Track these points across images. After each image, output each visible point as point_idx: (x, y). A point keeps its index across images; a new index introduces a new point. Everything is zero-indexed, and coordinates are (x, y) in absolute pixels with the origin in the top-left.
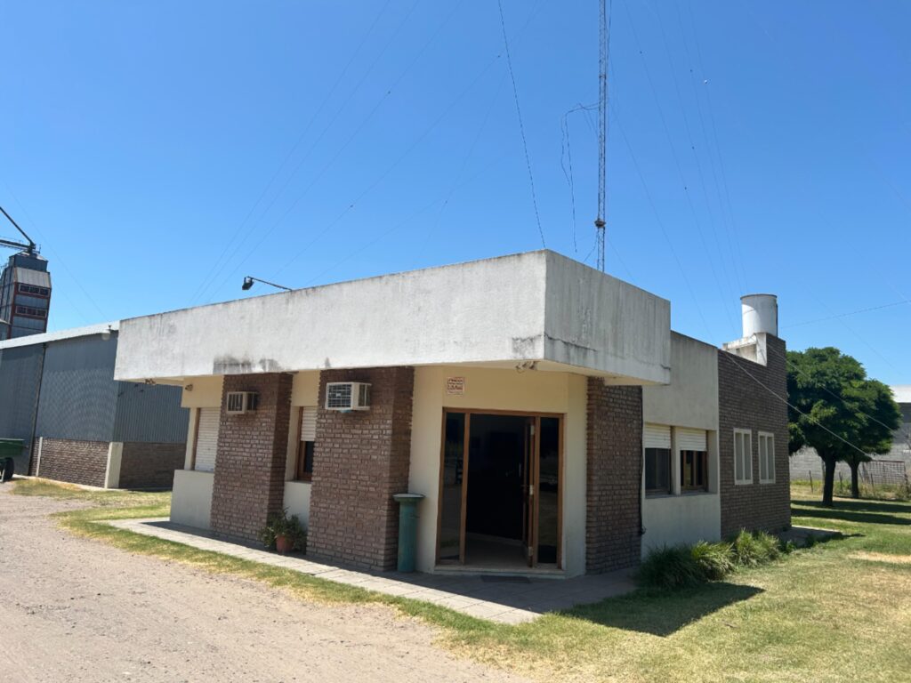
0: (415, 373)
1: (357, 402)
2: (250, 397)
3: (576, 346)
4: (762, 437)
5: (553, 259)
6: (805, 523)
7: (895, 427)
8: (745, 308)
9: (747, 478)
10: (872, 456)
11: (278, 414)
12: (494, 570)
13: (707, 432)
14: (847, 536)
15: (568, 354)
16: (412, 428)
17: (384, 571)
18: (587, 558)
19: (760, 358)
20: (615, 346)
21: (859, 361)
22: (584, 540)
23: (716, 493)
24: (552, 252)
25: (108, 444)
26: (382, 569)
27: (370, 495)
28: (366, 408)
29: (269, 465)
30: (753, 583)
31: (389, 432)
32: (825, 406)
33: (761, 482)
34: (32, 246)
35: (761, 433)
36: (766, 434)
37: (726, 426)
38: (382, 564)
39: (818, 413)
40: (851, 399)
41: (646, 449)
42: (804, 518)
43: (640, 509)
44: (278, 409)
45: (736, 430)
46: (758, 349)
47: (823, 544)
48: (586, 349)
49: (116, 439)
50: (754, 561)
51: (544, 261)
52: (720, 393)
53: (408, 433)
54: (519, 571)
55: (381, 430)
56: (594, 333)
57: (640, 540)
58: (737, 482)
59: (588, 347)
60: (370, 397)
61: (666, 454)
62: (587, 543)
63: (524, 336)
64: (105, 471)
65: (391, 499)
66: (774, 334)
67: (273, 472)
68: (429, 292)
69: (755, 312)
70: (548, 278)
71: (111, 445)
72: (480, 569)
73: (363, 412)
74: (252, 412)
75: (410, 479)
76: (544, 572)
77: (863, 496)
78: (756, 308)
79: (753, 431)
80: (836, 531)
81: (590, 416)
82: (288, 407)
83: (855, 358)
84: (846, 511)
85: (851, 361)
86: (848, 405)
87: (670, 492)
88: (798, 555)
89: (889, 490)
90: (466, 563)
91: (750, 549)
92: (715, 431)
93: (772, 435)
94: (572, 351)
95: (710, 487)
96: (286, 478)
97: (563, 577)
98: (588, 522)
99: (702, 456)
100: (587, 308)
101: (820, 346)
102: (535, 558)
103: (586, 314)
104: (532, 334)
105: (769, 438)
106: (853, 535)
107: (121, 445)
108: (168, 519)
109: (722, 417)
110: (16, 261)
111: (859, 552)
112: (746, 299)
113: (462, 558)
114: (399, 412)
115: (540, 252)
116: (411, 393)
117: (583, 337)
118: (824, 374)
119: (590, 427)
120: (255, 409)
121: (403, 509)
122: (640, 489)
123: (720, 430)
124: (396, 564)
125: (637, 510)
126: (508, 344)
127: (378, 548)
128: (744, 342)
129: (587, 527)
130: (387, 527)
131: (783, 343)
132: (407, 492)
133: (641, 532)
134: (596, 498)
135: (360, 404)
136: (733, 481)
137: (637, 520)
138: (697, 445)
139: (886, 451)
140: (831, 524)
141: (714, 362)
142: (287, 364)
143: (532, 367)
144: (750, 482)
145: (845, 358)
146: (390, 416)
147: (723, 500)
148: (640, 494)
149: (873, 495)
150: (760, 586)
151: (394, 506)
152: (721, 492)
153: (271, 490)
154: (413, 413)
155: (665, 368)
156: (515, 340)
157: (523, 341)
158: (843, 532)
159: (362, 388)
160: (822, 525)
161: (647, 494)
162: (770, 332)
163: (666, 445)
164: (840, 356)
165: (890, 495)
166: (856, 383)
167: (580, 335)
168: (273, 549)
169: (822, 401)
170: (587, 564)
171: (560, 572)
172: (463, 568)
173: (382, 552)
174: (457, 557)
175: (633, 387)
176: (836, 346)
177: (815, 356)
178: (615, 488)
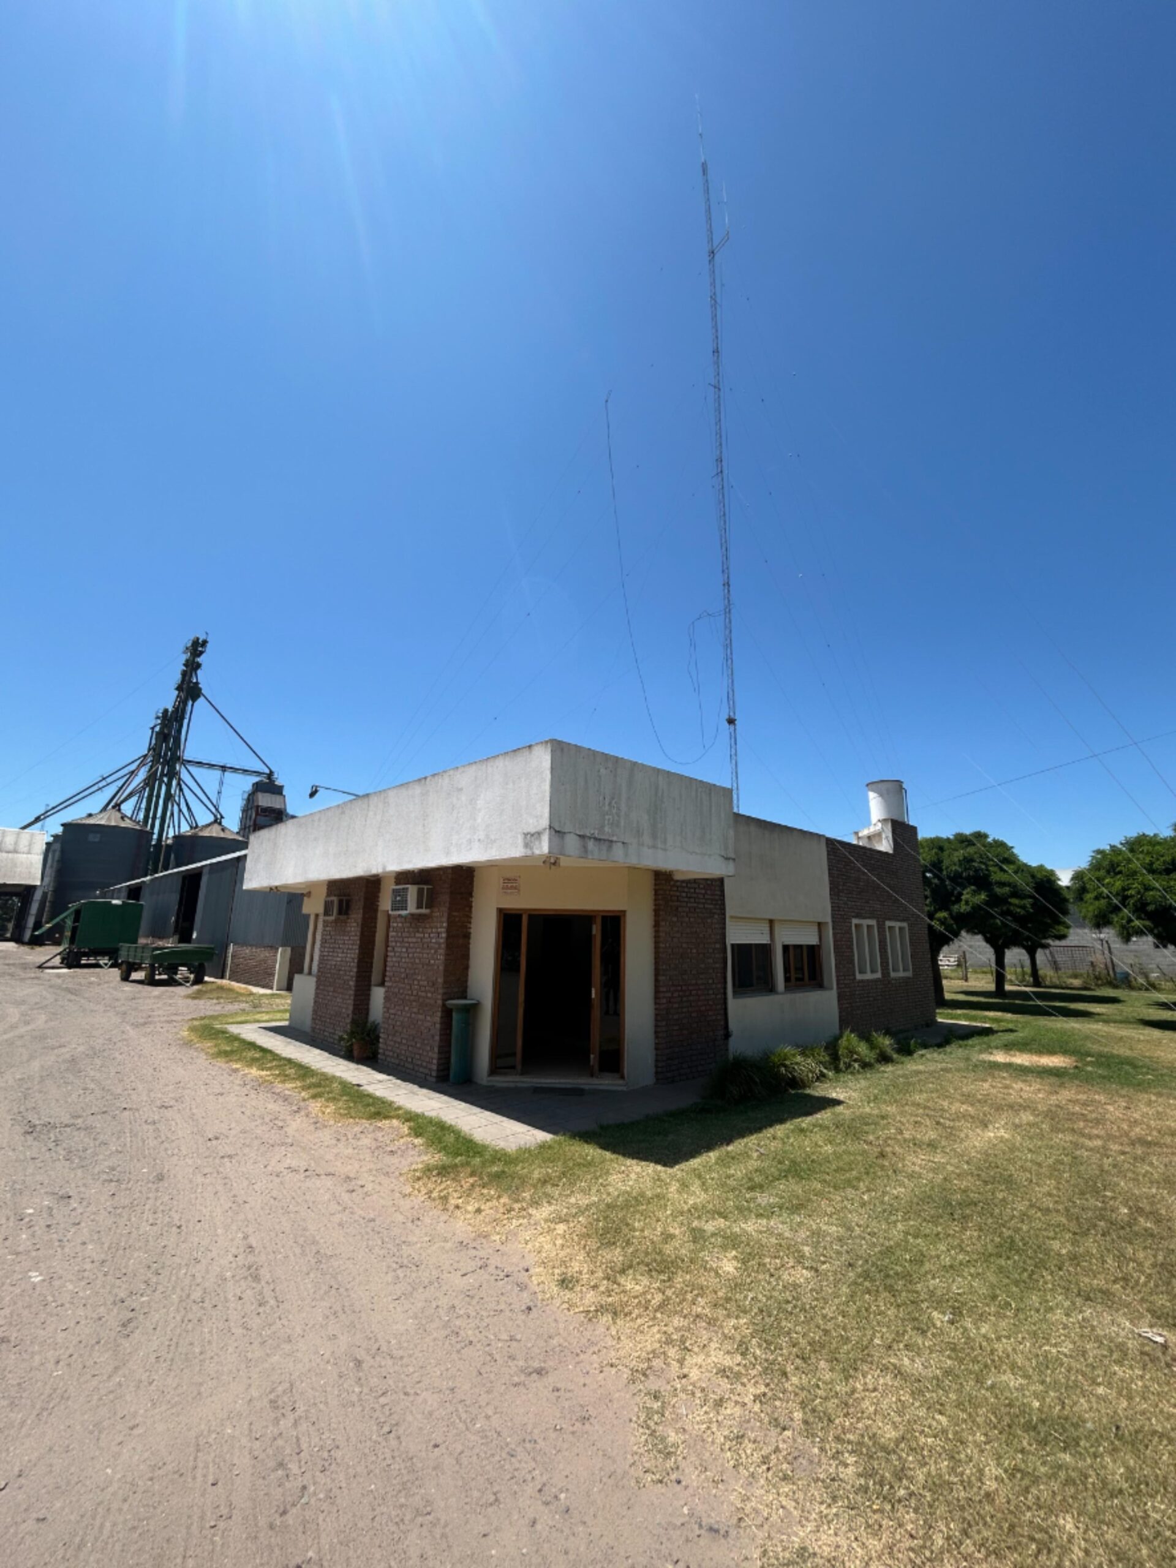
0: (476, 873)
1: (415, 905)
2: (340, 902)
3: (596, 839)
4: (890, 928)
5: (559, 748)
6: (957, 1017)
7: (1065, 912)
8: (872, 795)
9: (873, 971)
10: (1050, 941)
11: (364, 918)
12: (549, 1081)
13: (819, 924)
14: (997, 1032)
15: (585, 847)
16: (472, 931)
17: (437, 1082)
18: (656, 1067)
19: (885, 846)
20: (654, 836)
21: (1010, 844)
22: (653, 1046)
23: (832, 989)
24: (560, 743)
25: (277, 949)
26: (434, 1080)
27: (428, 1001)
28: (424, 911)
29: (355, 970)
30: (834, 1095)
31: (444, 935)
32: (974, 893)
33: (893, 975)
34: (271, 773)
35: (888, 923)
36: (897, 924)
37: (840, 916)
38: (434, 1074)
39: (971, 898)
40: (1002, 884)
41: (733, 945)
42: (959, 1012)
43: (726, 1009)
44: (364, 913)
45: (855, 921)
46: (884, 836)
47: (961, 1042)
48: (611, 841)
49: (283, 945)
50: (856, 1065)
51: (549, 750)
52: (831, 882)
53: (467, 936)
54: (576, 1081)
55: (438, 933)
56: (622, 823)
57: (727, 1045)
58: (859, 977)
59: (615, 839)
60: (428, 900)
61: (765, 950)
62: (656, 1049)
63: (533, 831)
64: (273, 975)
65: (444, 1005)
66: (900, 820)
67: (358, 977)
68: (461, 789)
69: (880, 799)
70: (553, 769)
71: (280, 950)
72: (535, 1080)
73: (420, 915)
74: (343, 917)
75: (469, 983)
76: (606, 1082)
77: (1048, 983)
78: (881, 795)
79: (878, 922)
80: (987, 1025)
81: (656, 912)
82: (376, 910)
83: (1005, 841)
84: (1017, 1002)
85: (1000, 845)
86: (998, 891)
87: (769, 988)
88: (922, 1056)
89: (1076, 976)
90: (522, 1074)
91: (852, 1052)
92: (826, 923)
93: (905, 925)
94: (591, 844)
95: (826, 983)
96: (373, 982)
97: (624, 1089)
98: (656, 1026)
99: (813, 952)
100: (613, 798)
101: (968, 831)
102: (596, 1067)
103: (610, 804)
104: (539, 828)
105: (901, 929)
106: (1003, 1031)
107: (289, 950)
108: (286, 1023)
109: (835, 909)
110: (258, 788)
111: (995, 1052)
112: (871, 785)
113: (519, 1067)
114: (455, 914)
115: (546, 742)
116: (470, 894)
117: (606, 829)
118: (972, 860)
119: (657, 925)
120: (347, 913)
121: (455, 1015)
122: (725, 988)
123: (833, 922)
124: (448, 1075)
125: (722, 1012)
126: (520, 840)
127: (431, 1057)
128: (872, 830)
129: (656, 1032)
130: (441, 1035)
131: (914, 830)
132: (465, 998)
133: (727, 1035)
134: (664, 1001)
135: (419, 906)
136: (854, 975)
137: (722, 1023)
138: (809, 938)
139: (1062, 937)
140: (986, 1017)
141: (823, 852)
142: (375, 869)
143: (554, 864)
144: (878, 975)
145: (995, 841)
146: (445, 919)
147: (841, 997)
148: (725, 994)
149: (1058, 982)
150: (841, 1097)
151: (447, 1013)
152: (838, 988)
153: (356, 995)
154: (473, 915)
155: (727, 859)
156: (526, 835)
157: (532, 835)
158: (995, 1026)
159: (420, 893)
160: (974, 1019)
161: (735, 993)
162: (895, 818)
163: (764, 940)
164: (990, 840)
165: (1077, 982)
166: (1009, 869)
167: (603, 826)
168: (349, 1056)
169: (973, 887)
170: (656, 1073)
171: (621, 1082)
172: (518, 1078)
173: (435, 1061)
174: (513, 1067)
175: (712, 880)
176: (983, 830)
177: (962, 842)
178: (691, 988)
